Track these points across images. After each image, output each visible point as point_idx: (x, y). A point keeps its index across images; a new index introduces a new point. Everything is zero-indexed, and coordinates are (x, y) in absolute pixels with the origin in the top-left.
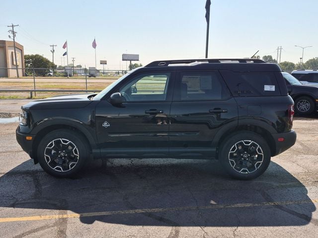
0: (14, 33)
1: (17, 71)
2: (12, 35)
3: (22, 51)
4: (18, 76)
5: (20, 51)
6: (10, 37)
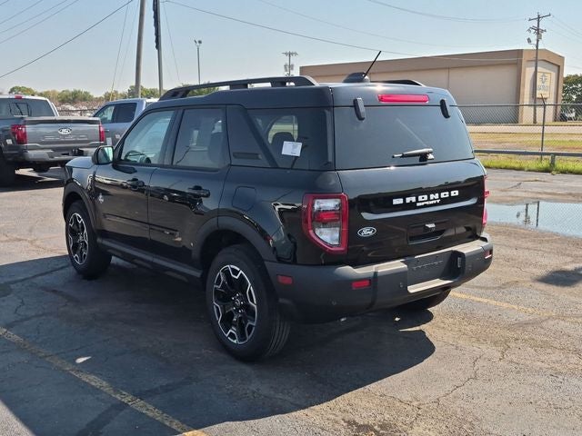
0: (538, 31)
1: (535, 110)
2: (534, 37)
3: (559, 68)
4: (535, 122)
5: (556, 68)
6: (529, 41)
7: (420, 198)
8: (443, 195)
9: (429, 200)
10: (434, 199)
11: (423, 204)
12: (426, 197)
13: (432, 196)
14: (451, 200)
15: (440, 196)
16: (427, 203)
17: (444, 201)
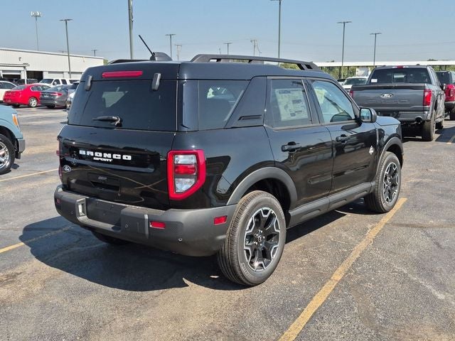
7: (96, 154)
8: (114, 156)
9: (103, 157)
10: (107, 158)
11: (98, 159)
12: (100, 154)
13: (105, 155)
14: (122, 162)
15: (112, 156)
16: (101, 159)
17: (115, 161)
